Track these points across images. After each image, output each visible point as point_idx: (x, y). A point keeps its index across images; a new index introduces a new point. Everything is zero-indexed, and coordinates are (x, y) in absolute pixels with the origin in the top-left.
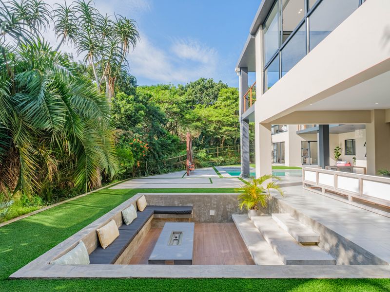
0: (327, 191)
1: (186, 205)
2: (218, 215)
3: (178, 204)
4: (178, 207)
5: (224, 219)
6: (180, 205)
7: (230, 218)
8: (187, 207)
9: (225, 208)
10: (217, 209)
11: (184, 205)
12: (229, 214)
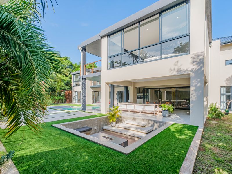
0: (130, 111)
1: (84, 127)
2: (97, 128)
3: (80, 127)
4: (80, 128)
5: (100, 130)
6: (81, 127)
7: (102, 129)
8: (85, 127)
9: (100, 125)
10: (97, 126)
11: (83, 127)
12: (102, 127)
